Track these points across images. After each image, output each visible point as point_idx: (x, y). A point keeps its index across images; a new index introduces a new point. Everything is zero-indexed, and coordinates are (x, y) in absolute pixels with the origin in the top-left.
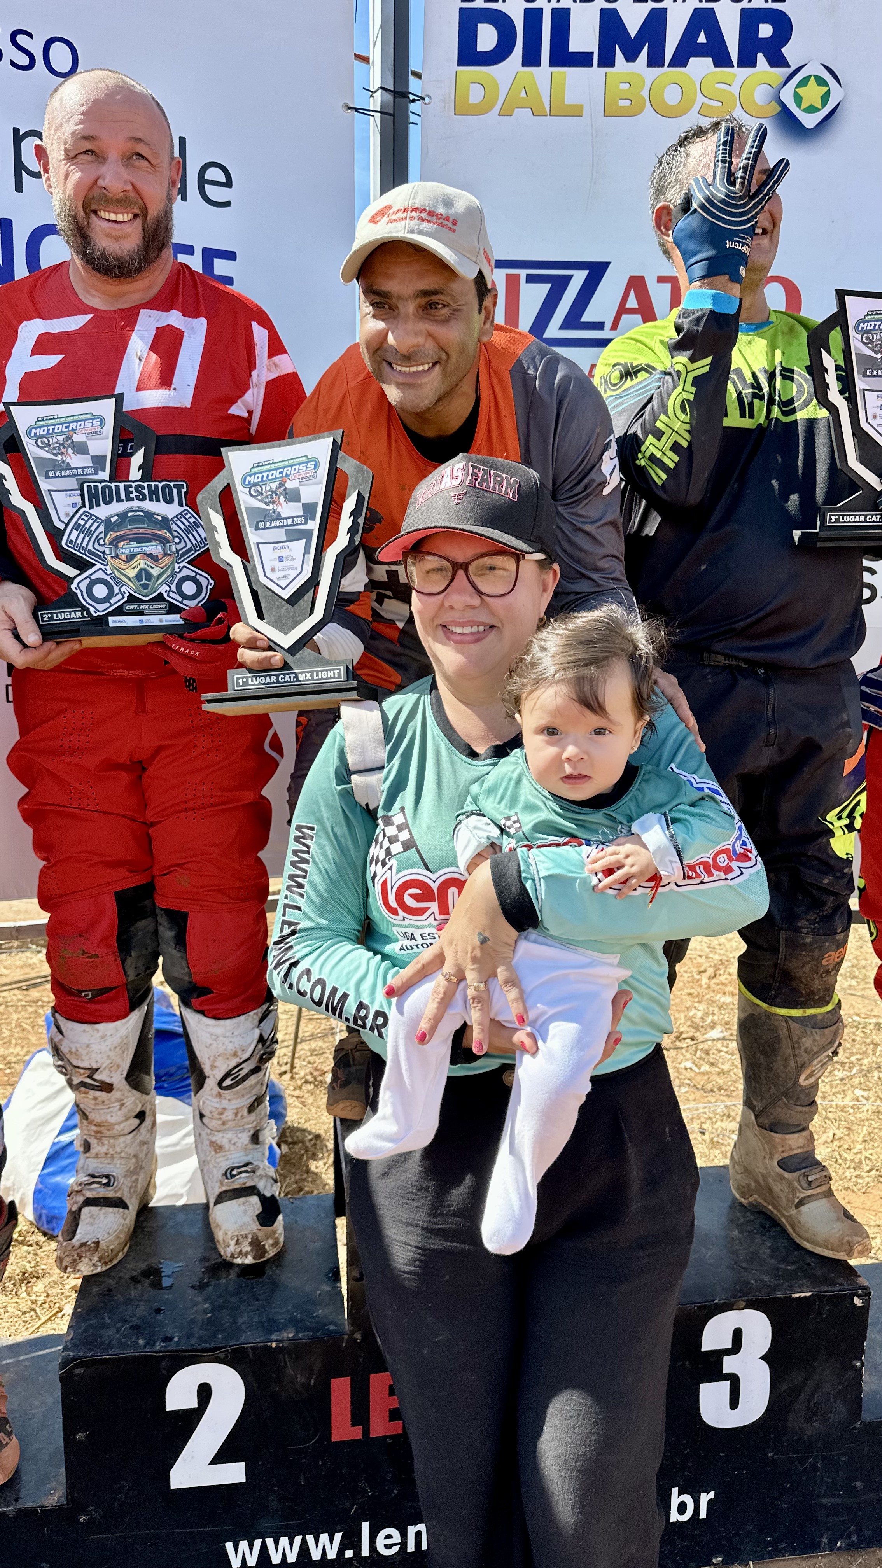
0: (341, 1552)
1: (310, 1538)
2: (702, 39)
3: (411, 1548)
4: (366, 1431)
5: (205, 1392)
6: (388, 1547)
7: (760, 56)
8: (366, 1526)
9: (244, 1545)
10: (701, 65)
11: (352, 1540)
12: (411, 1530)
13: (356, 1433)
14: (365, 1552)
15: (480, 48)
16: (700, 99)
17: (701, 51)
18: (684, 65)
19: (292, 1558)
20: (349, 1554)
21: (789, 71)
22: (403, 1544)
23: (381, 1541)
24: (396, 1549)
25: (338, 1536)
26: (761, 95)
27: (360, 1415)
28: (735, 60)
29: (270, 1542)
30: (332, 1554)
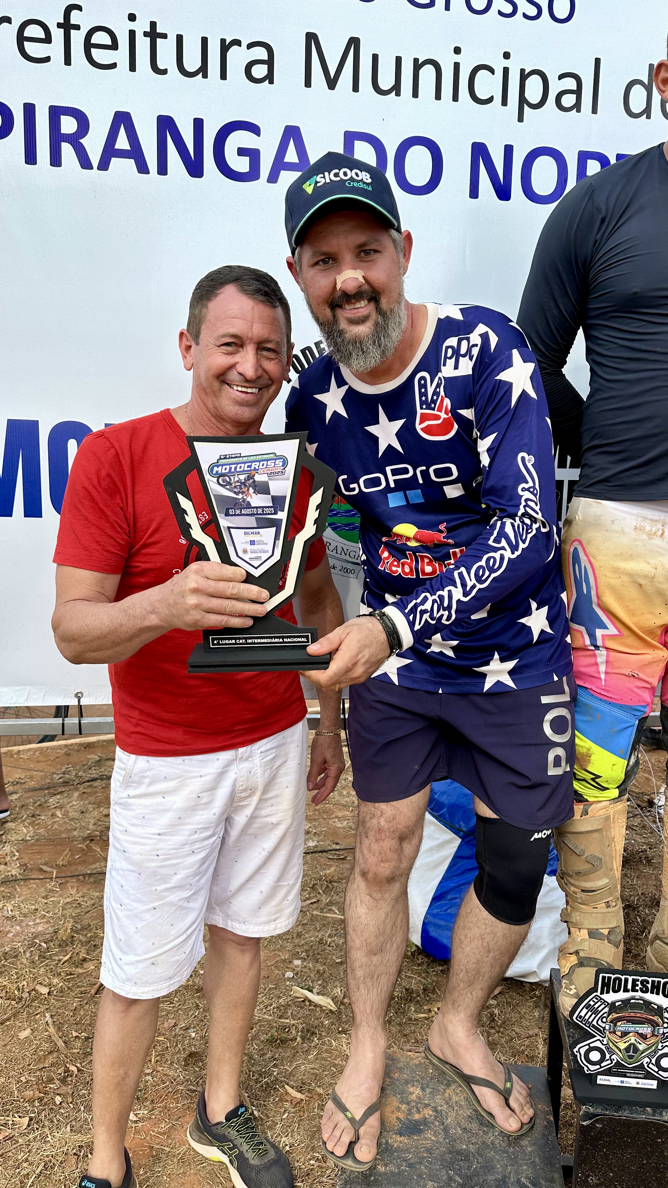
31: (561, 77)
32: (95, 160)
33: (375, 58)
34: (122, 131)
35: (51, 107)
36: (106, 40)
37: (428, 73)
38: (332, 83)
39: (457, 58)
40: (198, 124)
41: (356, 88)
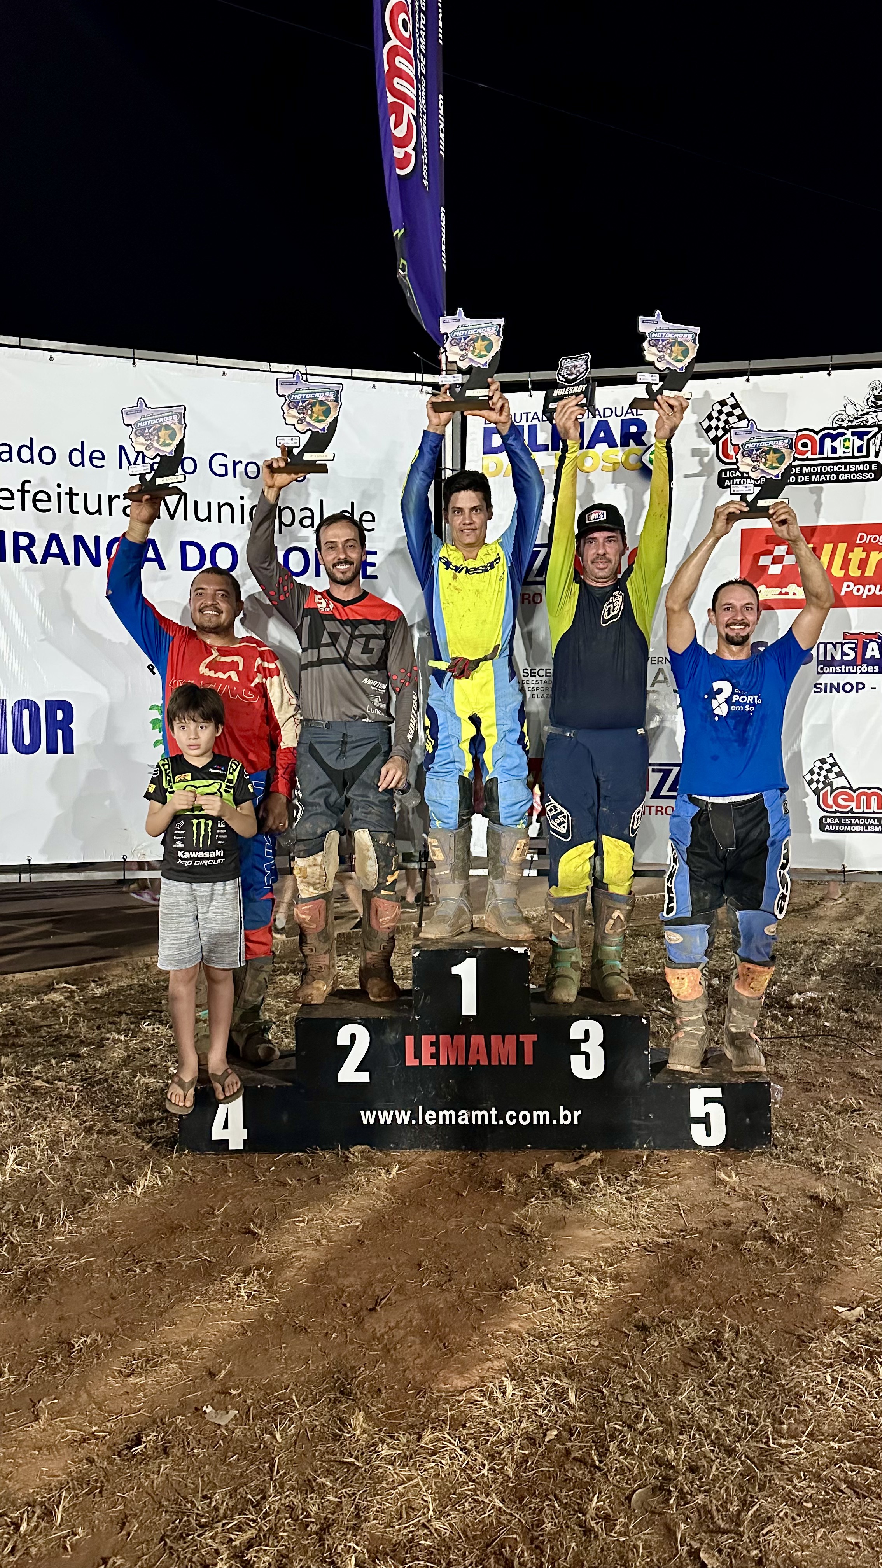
0: (410, 1121)
1: (397, 1112)
2: (602, 435)
3: (441, 1122)
4: (420, 1062)
5: (353, 1037)
6: (431, 1120)
7: (631, 441)
8: (421, 1108)
9: (368, 1112)
10: (601, 448)
11: (414, 1115)
12: (441, 1113)
13: (416, 1063)
14: (421, 1122)
15: (494, 445)
16: (602, 463)
17: (602, 441)
18: (594, 447)
19: (389, 1122)
20: (414, 1122)
21: (645, 447)
22: (437, 1119)
23: (427, 1117)
24: (434, 1121)
25: (409, 1112)
26: (632, 459)
27: (418, 1055)
28: (619, 443)
29: (379, 1112)
30: (406, 1122)
31: (302, 510)
32: (39, 559)
33: (196, 503)
34: (54, 544)
35: (15, 533)
36: (46, 498)
37: (226, 510)
38: (172, 516)
39: (242, 502)
40: (97, 539)
41: (186, 518)
